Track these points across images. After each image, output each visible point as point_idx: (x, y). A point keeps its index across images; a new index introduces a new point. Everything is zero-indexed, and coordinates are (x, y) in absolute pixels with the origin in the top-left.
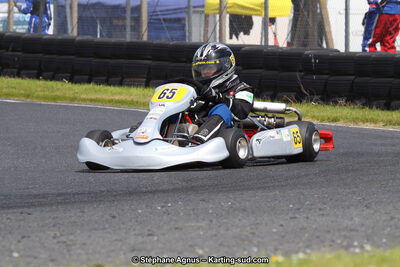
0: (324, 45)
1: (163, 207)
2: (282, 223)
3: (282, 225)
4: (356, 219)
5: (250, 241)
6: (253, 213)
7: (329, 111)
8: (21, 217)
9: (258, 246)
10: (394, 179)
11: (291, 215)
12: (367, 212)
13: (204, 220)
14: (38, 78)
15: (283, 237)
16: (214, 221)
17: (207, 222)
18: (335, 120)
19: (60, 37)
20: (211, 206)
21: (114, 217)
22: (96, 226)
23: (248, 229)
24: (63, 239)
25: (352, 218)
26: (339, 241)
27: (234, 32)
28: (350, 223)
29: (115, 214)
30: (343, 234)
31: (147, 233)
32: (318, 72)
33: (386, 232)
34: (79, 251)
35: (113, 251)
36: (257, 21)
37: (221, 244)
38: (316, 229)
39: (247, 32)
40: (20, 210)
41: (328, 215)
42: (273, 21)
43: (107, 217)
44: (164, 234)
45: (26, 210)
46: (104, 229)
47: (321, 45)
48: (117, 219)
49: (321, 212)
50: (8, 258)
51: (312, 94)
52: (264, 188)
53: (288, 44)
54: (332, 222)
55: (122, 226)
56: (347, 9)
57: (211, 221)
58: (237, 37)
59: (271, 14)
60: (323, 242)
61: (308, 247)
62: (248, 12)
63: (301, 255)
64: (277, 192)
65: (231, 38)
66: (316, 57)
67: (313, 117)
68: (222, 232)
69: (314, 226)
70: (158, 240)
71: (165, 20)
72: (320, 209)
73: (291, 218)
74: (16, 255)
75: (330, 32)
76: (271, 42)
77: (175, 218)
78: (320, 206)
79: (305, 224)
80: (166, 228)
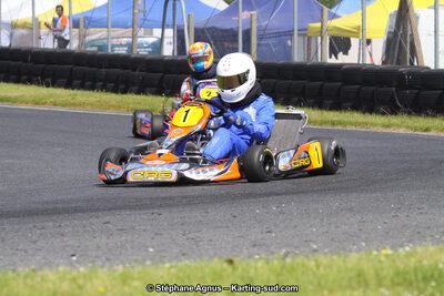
0: (416, 64)
5: (358, 237)
7: (421, 122)
8: (153, 217)
9: (365, 241)
11: (393, 214)
13: (315, 218)
14: (160, 95)
15: (388, 233)
17: (318, 220)
18: (427, 130)
19: (179, 59)
22: (220, 224)
24: (191, 236)
27: (333, 52)
31: (265, 230)
32: (411, 87)
34: (206, 247)
35: (236, 246)
37: (332, 240)
39: (346, 53)
40: (151, 211)
42: (369, 42)
45: (156, 211)
46: (227, 227)
47: (412, 64)
50: (144, 253)
51: (405, 106)
53: (383, 63)
56: (435, 32)
57: (322, 220)
58: (336, 58)
60: (424, 237)
61: (410, 241)
63: (407, 249)
66: (409, 73)
67: (408, 127)
68: (333, 229)
69: (415, 223)
70: (276, 236)
74: (151, 250)
75: (421, 52)
76: (368, 61)
80: (282, 225)
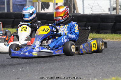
1: (22, 69)
2: (64, 73)
3: (64, 74)
4: (90, 71)
6: (54, 70)
10: (102, 57)
12: (93, 68)
16: (40, 73)
20: (39, 68)
21: (5, 73)
23: (53, 75)
25: (89, 71)
26: (85, 78)
28: (88, 72)
29: (5, 72)
30: (86, 76)
33: (101, 75)
36: (51, 4)
38: (76, 74)
41: (80, 70)
43: (2, 73)
44: (23, 78)
48: (6, 74)
49: (78, 69)
52: (57, 62)
54: (82, 72)
55: (8, 76)
59: (56, 2)
62: (48, 1)
64: (62, 63)
65: (42, 10)
71: (19, 5)
72: (77, 68)
73: (67, 71)
77: (26, 72)
78: (77, 67)
79: (72, 73)
